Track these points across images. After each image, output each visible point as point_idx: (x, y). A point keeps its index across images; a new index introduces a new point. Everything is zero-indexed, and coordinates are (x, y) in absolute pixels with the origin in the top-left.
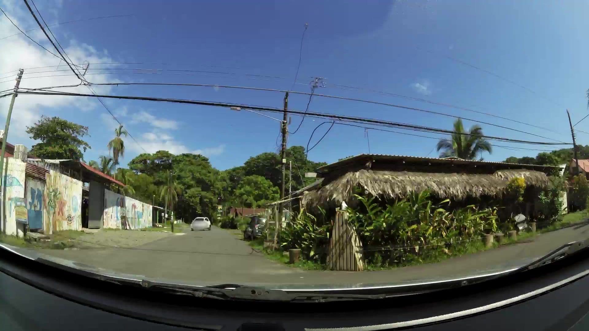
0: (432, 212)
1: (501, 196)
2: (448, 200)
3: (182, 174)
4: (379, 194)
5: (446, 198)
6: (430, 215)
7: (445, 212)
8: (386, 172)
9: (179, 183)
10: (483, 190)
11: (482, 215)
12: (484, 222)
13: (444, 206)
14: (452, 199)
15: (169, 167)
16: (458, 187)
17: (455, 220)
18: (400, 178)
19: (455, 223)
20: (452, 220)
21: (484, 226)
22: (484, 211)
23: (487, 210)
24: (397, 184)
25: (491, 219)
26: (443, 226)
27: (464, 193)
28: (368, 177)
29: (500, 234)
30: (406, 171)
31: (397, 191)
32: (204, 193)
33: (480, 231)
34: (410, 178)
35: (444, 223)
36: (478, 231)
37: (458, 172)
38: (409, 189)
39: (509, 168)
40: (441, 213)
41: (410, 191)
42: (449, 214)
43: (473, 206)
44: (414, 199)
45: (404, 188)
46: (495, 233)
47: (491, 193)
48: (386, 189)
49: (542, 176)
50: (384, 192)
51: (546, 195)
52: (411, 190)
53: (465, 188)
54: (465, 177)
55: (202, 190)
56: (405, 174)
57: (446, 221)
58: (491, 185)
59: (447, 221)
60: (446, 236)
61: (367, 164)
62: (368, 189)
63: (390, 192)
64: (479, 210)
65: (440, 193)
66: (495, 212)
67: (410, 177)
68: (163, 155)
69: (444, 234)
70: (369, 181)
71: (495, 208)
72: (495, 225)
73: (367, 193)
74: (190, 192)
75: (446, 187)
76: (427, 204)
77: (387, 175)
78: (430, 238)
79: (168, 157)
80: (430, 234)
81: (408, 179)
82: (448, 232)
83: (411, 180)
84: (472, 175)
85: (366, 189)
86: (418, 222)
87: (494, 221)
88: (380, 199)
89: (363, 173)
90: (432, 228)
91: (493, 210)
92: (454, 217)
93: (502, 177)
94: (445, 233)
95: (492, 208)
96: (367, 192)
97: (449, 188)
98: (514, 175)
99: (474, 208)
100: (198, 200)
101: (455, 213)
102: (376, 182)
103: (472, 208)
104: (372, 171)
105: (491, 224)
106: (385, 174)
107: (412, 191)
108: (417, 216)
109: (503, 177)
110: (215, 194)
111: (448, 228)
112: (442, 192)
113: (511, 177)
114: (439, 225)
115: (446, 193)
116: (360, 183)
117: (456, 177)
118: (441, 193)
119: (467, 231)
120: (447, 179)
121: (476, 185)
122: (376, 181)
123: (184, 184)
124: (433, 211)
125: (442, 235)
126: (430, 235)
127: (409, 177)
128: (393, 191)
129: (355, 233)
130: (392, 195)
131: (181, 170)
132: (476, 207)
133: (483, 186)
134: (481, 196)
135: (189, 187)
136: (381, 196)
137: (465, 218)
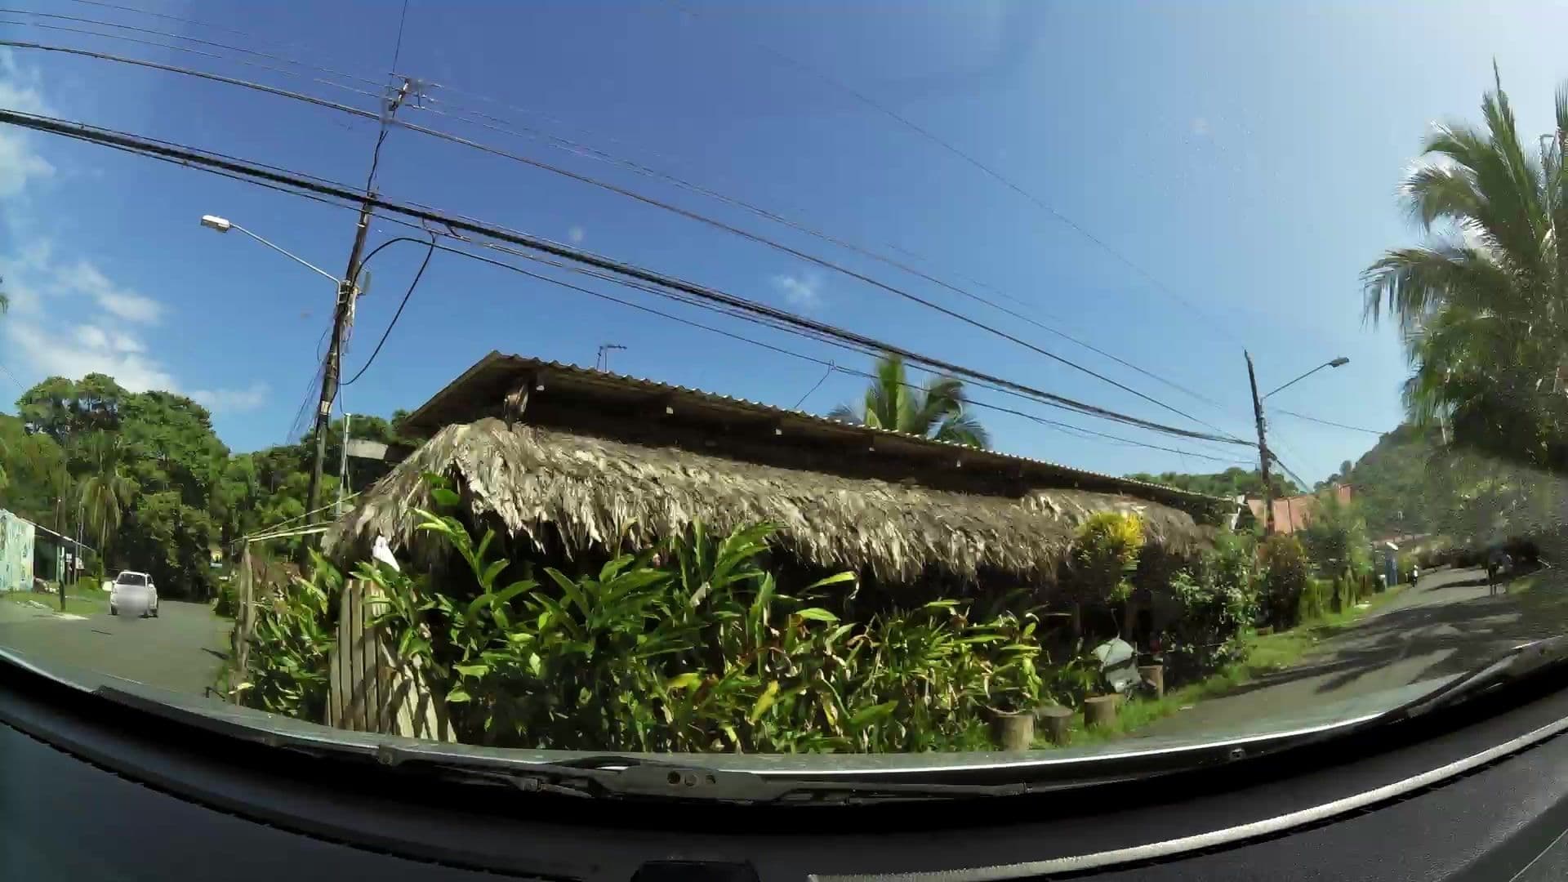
0: (778, 619)
1: (1052, 575)
2: (848, 576)
3: (140, 446)
4: (536, 523)
5: (839, 568)
6: (768, 630)
7: (835, 623)
8: (590, 441)
9: (128, 473)
10: (988, 548)
11: (983, 639)
12: (988, 663)
13: (834, 599)
14: (865, 574)
15: (110, 423)
16: (890, 528)
17: (878, 657)
18: (646, 469)
19: (878, 669)
20: (866, 655)
21: (992, 682)
22: (994, 624)
23: (1000, 622)
24: (626, 489)
25: (1018, 656)
26: (828, 677)
27: (916, 554)
28: (499, 446)
29: (1055, 709)
30: (677, 446)
31: (622, 514)
32: (185, 509)
33: (977, 698)
34: (688, 475)
35: (830, 666)
36: (967, 700)
37: (891, 479)
38: (677, 514)
39: (1076, 485)
40: (813, 624)
41: (680, 522)
42: (854, 632)
43: (950, 605)
44: (699, 559)
45: (657, 510)
46: (1037, 704)
47: (1015, 563)
48: (570, 505)
49: (1182, 520)
50: (563, 515)
51: (1197, 579)
52: (686, 522)
53: (920, 535)
54: (916, 497)
55: (185, 501)
56: (671, 456)
57: (842, 662)
58: (1014, 532)
59: (845, 660)
60: (842, 721)
61: (513, 398)
62: (484, 494)
63: (590, 522)
64: (971, 620)
65: (814, 544)
66: (1032, 627)
67: (691, 472)
68: (98, 386)
69: (832, 714)
70: (499, 461)
71: (1029, 615)
72: (1035, 680)
73: (481, 511)
74: (153, 501)
75: (839, 526)
76: (755, 584)
77: (592, 453)
78: (769, 728)
79: (112, 394)
80: (767, 714)
81: (680, 476)
82: (850, 705)
83: (691, 484)
84: (944, 493)
85: (479, 496)
86: (712, 660)
87: (1028, 663)
88: (539, 546)
89: (487, 430)
90: (774, 687)
91: (1025, 623)
92: (873, 645)
93: (1052, 510)
94: (836, 704)
95: (1019, 616)
96: (478, 508)
97: (854, 531)
98: (1094, 506)
99: (953, 612)
100: (169, 527)
101: (876, 626)
102: (529, 471)
103: (944, 614)
104: (528, 430)
105: (1017, 676)
106: (581, 448)
107: (691, 524)
108: (709, 634)
109: (1057, 508)
110: (215, 515)
111: (847, 689)
112: (824, 542)
113: (1087, 514)
114: (810, 672)
115: (840, 547)
116: (460, 465)
117: (882, 494)
118: (818, 545)
119: (927, 699)
120: (847, 495)
121: (961, 529)
122: (531, 466)
123: (140, 478)
124: (779, 615)
125: (821, 716)
126: (772, 717)
127: (685, 473)
128: (604, 517)
129: (417, 685)
130: (594, 534)
131: (140, 437)
132: (960, 609)
133: (987, 534)
134: (981, 569)
135: (153, 487)
136: (548, 531)
137: (917, 652)
